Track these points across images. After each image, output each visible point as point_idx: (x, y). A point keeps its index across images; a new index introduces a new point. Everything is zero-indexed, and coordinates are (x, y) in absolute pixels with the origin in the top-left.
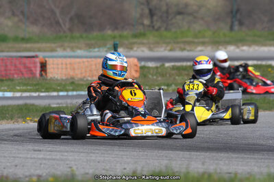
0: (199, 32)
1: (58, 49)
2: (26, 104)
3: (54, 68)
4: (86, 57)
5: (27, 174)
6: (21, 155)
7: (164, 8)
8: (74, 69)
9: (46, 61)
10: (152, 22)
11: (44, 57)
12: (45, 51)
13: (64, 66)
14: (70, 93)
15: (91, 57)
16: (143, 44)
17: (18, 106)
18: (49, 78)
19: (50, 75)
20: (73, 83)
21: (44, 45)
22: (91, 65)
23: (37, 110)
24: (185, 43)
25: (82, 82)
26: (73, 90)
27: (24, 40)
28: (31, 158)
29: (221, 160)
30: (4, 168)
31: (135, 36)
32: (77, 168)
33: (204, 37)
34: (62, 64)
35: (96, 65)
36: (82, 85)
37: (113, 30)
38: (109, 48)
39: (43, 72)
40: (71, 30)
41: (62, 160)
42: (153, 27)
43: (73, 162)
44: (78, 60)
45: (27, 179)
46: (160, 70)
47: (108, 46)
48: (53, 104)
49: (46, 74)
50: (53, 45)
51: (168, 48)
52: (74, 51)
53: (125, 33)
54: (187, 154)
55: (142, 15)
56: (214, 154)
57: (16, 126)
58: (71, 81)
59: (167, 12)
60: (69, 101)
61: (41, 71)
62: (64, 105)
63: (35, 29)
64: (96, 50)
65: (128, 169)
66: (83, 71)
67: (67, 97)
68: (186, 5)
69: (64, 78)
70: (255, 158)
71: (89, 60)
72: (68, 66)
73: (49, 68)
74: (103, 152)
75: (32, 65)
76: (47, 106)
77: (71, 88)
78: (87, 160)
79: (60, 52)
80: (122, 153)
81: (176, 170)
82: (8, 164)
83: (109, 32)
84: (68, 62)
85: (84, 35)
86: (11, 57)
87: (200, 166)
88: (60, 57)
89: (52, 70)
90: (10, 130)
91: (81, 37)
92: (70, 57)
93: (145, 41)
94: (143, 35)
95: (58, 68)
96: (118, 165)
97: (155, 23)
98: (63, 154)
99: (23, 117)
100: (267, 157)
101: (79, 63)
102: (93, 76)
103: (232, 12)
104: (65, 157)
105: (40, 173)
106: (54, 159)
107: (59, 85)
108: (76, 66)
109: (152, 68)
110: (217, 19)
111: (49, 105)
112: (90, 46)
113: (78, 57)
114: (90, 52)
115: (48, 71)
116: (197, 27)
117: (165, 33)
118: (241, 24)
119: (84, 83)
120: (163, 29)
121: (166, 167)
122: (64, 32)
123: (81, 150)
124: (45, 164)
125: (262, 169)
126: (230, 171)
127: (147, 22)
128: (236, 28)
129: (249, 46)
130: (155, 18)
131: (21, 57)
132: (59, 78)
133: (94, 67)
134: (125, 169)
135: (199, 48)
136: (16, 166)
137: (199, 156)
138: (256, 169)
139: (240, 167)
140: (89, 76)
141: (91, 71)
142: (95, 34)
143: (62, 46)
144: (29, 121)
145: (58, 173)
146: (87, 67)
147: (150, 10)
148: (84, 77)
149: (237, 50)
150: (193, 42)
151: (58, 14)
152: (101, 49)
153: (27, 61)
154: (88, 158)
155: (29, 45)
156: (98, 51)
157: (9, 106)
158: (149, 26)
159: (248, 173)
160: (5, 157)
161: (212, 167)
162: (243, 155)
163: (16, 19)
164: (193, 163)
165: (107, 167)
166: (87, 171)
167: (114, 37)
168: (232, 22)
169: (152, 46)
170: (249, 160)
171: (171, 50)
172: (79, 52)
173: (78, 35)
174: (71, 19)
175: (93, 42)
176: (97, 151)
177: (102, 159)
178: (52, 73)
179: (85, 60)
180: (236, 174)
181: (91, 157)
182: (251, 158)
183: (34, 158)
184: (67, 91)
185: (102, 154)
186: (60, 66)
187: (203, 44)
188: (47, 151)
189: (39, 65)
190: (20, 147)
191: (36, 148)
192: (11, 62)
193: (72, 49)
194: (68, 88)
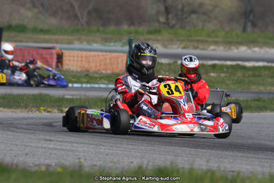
0: (213, 31)
1: (75, 42)
2: (41, 94)
3: (70, 60)
4: (102, 51)
5: (37, 163)
6: (32, 144)
7: (180, 7)
8: (89, 62)
9: (62, 53)
10: (167, 19)
11: (61, 49)
12: (62, 43)
13: (80, 59)
14: (84, 85)
15: (106, 51)
16: (157, 40)
17: (33, 95)
18: (64, 69)
19: (65, 67)
20: (87, 75)
21: (62, 37)
22: (106, 59)
23: (51, 100)
24: (198, 41)
25: (96, 75)
26: (87, 83)
27: (42, 31)
28: (42, 148)
29: (226, 158)
30: (15, 156)
31: (150, 33)
32: (85, 160)
33: (217, 36)
34: (78, 56)
35: (110, 59)
36: (96, 78)
37: (129, 26)
38: (124, 43)
39: (59, 64)
40: (88, 23)
41: (72, 151)
42: (168, 24)
43: (81, 154)
44: (93, 53)
45: (36, 168)
46: (172, 67)
47: (124, 41)
48: (68, 95)
49: (62, 66)
50: (70, 38)
51: (182, 46)
52: (90, 44)
53: (141, 29)
54: (193, 151)
55: (158, 13)
56: (220, 152)
57: (31, 115)
58: (86, 73)
59: (182, 10)
60: (83, 93)
61: (57, 62)
62: (79, 97)
63: (53, 21)
64: (112, 44)
65: (135, 163)
66: (98, 64)
67: (81, 88)
68: (201, 5)
69: (79, 70)
70: (259, 158)
71: (104, 54)
72: (84, 59)
73: (66, 60)
74: (112, 145)
75: (48, 56)
76: (61, 97)
77: (85, 80)
78: (96, 152)
79: (77, 45)
80: (130, 147)
81: (181, 166)
82: (19, 152)
83: (125, 27)
84: (83, 55)
85: (101, 29)
86: (29, 47)
87: (204, 163)
88: (77, 50)
89: (67, 62)
90: (24, 118)
91: (98, 31)
92: (86, 50)
93: (160, 38)
94: (157, 32)
95: (74, 61)
96: (126, 158)
97: (170, 20)
98: (73, 145)
99: (37, 107)
100: (271, 157)
101: (94, 56)
102: (106, 70)
103: (245, 13)
104: (74, 148)
105: (50, 163)
106: (64, 150)
107: (74, 77)
108: (91, 60)
109: (165, 64)
110: (231, 19)
111: (64, 96)
112: (106, 40)
113: (93, 50)
114: (106, 46)
115: (64, 62)
116: (211, 26)
117: (180, 31)
118: (254, 25)
119: (99, 76)
120: (178, 26)
121: (172, 162)
122: (82, 25)
123: (91, 142)
124: (55, 154)
125: (265, 169)
126: (234, 169)
127: (162, 19)
128: (249, 29)
129: (261, 47)
130: (170, 16)
131: (38, 48)
132: (74, 70)
133: (108, 61)
134: (132, 162)
135: (212, 47)
136: (27, 154)
137: (205, 153)
138: (259, 169)
139: (244, 166)
140: (103, 70)
141: (105, 64)
142: (112, 28)
143: (79, 39)
144: (42, 111)
145: (67, 163)
146: (101, 60)
147: (166, 8)
148: (99, 70)
149: (249, 51)
150: (207, 41)
151: (76, 8)
152: (117, 44)
153: (44, 52)
154: (97, 150)
155: (47, 37)
156: (115, 46)
157: (24, 95)
158: (164, 23)
159: (252, 172)
160: (17, 145)
161: (216, 165)
162: (247, 154)
163: (36, 10)
164: (198, 159)
165: (115, 160)
166: (95, 163)
167: (130, 33)
168: (245, 23)
169: (166, 43)
170: (253, 159)
171: (184, 48)
172: (95, 46)
173: (95, 28)
174: (89, 13)
175: (109, 36)
176: (106, 144)
177: (110, 151)
178: (68, 65)
179: (100, 53)
180: (239, 173)
181: (100, 149)
182: (255, 158)
183: (45, 148)
184: (81, 83)
185: (111, 147)
186: (76, 59)
187: (216, 43)
188: (57, 141)
189: (55, 57)
190: (32, 136)
191: (48, 138)
192: (29, 53)
193: (89, 42)
194: (82, 80)
